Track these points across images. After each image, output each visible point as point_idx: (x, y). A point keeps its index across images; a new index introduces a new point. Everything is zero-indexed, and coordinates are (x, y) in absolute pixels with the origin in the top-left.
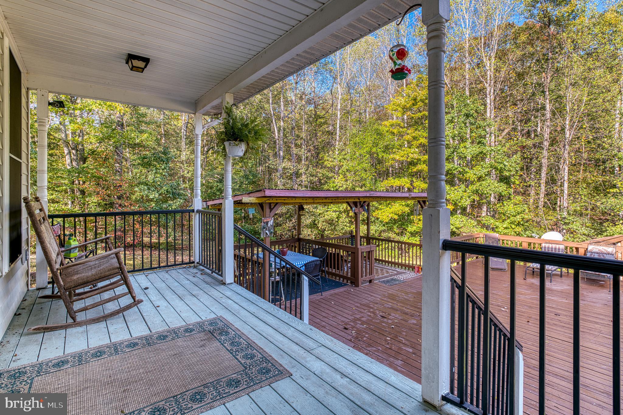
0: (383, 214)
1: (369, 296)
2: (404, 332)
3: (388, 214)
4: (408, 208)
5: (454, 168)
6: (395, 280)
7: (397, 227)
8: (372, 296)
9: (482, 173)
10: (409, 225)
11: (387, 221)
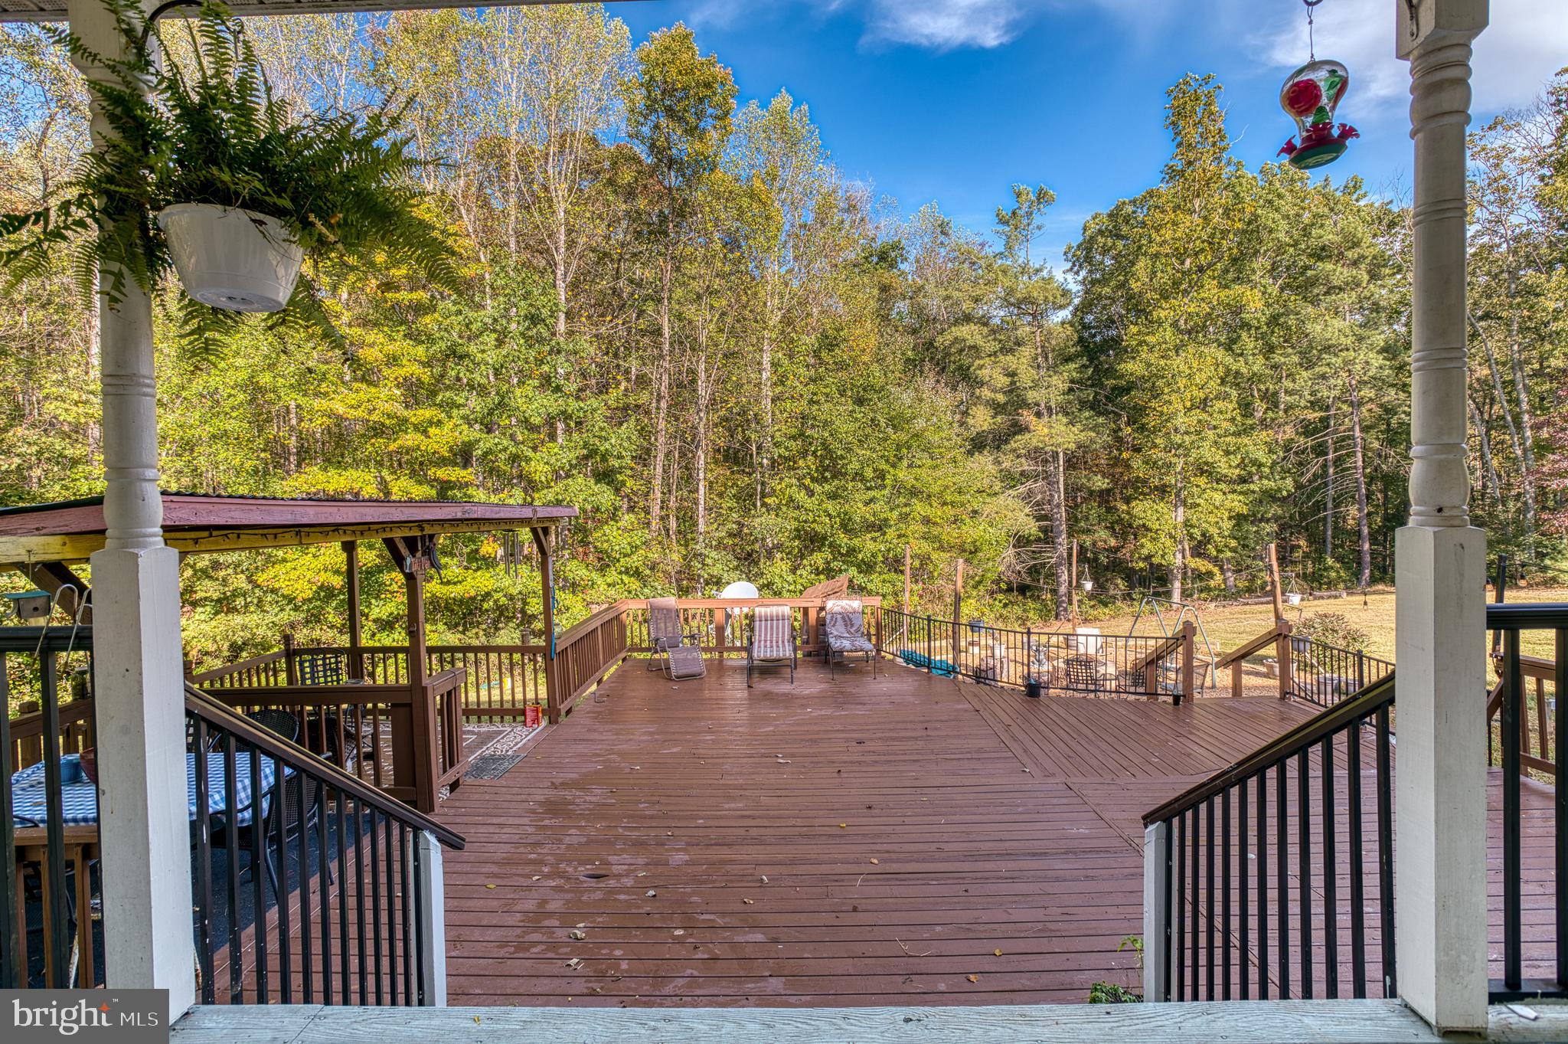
0: (293, 575)
1: (492, 829)
2: (690, 895)
3: (309, 575)
4: (374, 552)
5: (500, 447)
6: (493, 759)
7: (335, 609)
8: (501, 825)
9: (564, 461)
10: (373, 601)
11: (309, 594)
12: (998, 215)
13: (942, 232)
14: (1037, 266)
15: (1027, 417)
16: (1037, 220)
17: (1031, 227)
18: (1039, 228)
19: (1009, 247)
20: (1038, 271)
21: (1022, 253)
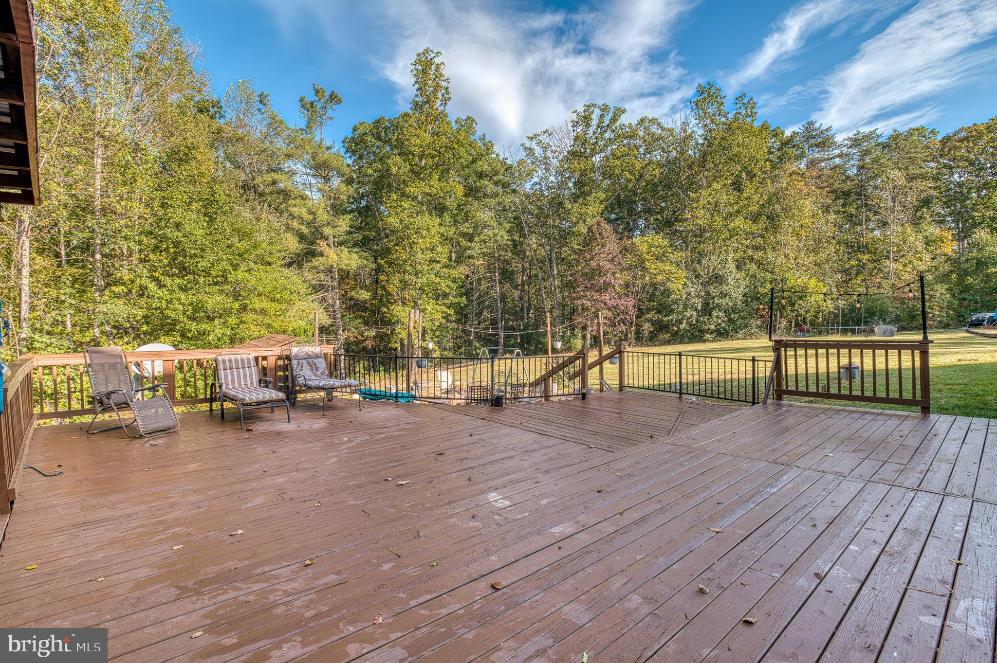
12: (301, 101)
13: (261, 102)
14: (328, 144)
15: (322, 246)
16: (330, 113)
17: (324, 117)
18: (330, 119)
19: (309, 126)
20: (329, 148)
21: (317, 133)
